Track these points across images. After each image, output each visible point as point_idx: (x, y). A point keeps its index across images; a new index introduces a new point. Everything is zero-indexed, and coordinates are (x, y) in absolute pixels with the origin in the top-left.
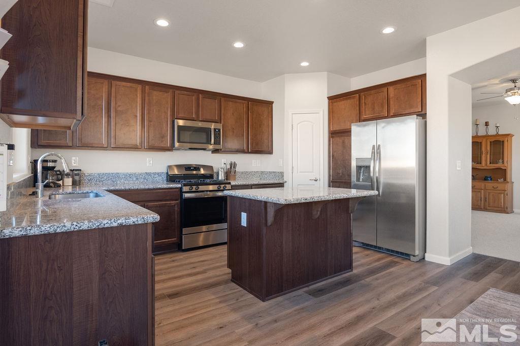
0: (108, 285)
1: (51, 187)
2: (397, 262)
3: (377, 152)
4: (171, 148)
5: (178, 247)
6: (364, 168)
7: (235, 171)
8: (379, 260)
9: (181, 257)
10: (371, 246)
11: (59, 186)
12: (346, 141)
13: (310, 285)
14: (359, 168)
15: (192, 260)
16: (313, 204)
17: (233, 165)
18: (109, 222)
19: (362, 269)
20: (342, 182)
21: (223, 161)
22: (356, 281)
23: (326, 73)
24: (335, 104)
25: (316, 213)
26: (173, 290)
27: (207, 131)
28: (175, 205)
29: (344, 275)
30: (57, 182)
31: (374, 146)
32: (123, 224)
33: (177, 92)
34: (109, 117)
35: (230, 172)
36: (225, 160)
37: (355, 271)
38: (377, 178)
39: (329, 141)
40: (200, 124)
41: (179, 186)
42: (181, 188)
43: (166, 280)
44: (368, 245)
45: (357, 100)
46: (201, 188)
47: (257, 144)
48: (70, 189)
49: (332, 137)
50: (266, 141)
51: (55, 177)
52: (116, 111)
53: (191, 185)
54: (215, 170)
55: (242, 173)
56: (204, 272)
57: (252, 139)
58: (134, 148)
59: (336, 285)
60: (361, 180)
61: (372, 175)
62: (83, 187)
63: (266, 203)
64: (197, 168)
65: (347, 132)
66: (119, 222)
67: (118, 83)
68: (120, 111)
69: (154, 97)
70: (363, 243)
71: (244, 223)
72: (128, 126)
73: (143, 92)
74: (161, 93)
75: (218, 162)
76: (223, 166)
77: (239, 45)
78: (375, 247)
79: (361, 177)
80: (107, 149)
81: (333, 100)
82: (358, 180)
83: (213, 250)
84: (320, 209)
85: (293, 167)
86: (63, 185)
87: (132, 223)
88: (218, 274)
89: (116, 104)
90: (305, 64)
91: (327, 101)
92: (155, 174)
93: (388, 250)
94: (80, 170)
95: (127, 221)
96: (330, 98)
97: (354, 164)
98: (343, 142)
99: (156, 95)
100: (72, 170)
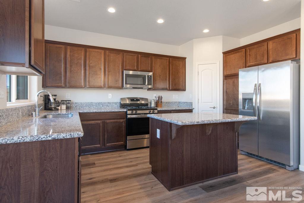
0: (46, 180)
1: (53, 110)
2: (275, 170)
3: (258, 89)
4: (122, 87)
5: (124, 148)
6: (248, 100)
7: (162, 101)
8: (259, 166)
9: (125, 154)
10: (254, 155)
11: (58, 110)
12: (236, 81)
13: (205, 182)
14: (244, 100)
15: (131, 157)
16: (207, 126)
17: (160, 98)
18: (46, 137)
19: (245, 173)
20: (232, 109)
21: (155, 95)
22: (239, 182)
23: (221, 36)
24: (228, 56)
25: (209, 131)
26: (115, 176)
27: (144, 77)
28: (122, 122)
29: (231, 176)
30: (57, 107)
31: (256, 85)
32: (56, 139)
33: (125, 54)
34: (85, 70)
35: (159, 102)
36: (156, 95)
37: (240, 174)
38: (258, 107)
39: (224, 82)
40: (139, 73)
41: (125, 110)
42: (126, 112)
43: (112, 169)
44: (251, 154)
45: (244, 53)
46: (139, 112)
47: (175, 85)
48: (64, 112)
49: (226, 79)
50: (181, 83)
51: (56, 105)
52: (89, 66)
53: (132, 110)
54: (149, 101)
55: (167, 103)
56: (136, 165)
57: (172, 81)
58: (100, 88)
59: (223, 183)
60: (246, 108)
61: (254, 105)
62: (72, 110)
63: (171, 124)
64: (138, 100)
65: (236, 76)
66: (52, 137)
67: (91, 50)
68: (92, 66)
69: (112, 58)
70: (247, 153)
71: (158, 136)
72: (96, 75)
73: (105, 54)
74: (115, 55)
75: (151, 96)
76: (154, 98)
77: (160, 21)
78: (257, 156)
79: (246, 107)
80: (85, 88)
81: (226, 54)
82: (244, 108)
83: (146, 151)
84: (211, 129)
85: (198, 99)
86: (61, 109)
87: (62, 138)
88: (144, 167)
89: (89, 62)
90: (206, 31)
91: (222, 55)
92: (113, 103)
93: (267, 159)
94: (71, 101)
95: (58, 136)
96: (224, 53)
97: (241, 97)
98: (234, 82)
99: (112, 56)
100: (66, 101)
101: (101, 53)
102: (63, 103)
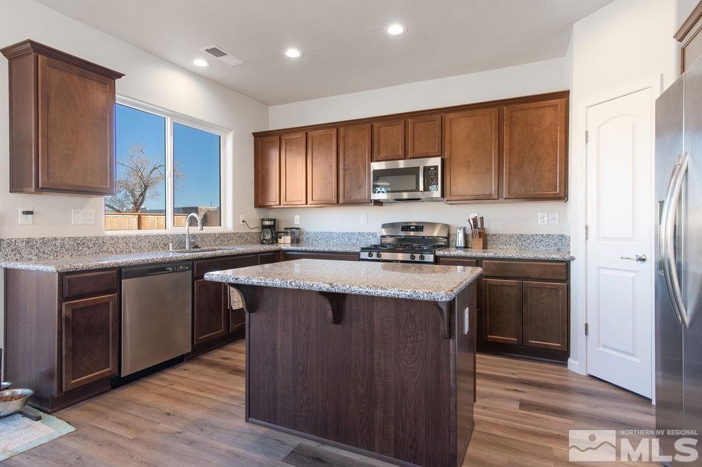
4: (370, 201)
33: (377, 125)
42: (360, 254)
46: (385, 255)
52: (313, 165)
53: (370, 251)
64: (419, 228)
67: (315, 132)
69: (350, 140)
72: (323, 179)
73: (338, 135)
85: (586, 227)
86: (284, 243)
94: (300, 228)
99: (352, 136)
100: (290, 229)
101: (331, 135)
102: (286, 233)
